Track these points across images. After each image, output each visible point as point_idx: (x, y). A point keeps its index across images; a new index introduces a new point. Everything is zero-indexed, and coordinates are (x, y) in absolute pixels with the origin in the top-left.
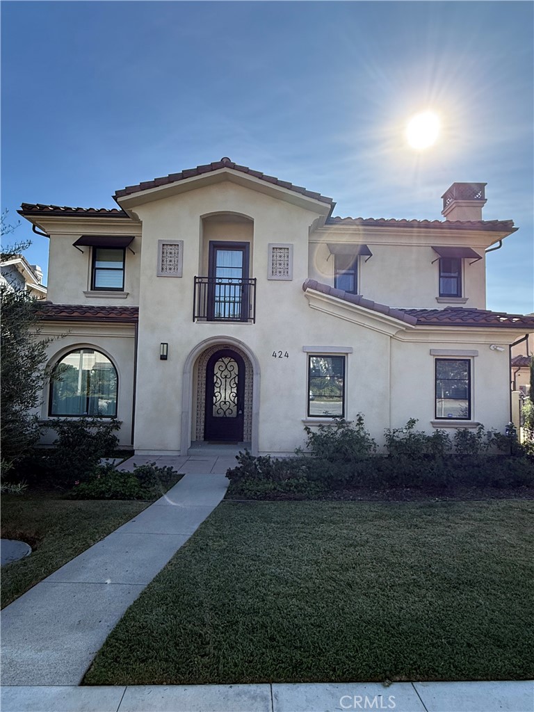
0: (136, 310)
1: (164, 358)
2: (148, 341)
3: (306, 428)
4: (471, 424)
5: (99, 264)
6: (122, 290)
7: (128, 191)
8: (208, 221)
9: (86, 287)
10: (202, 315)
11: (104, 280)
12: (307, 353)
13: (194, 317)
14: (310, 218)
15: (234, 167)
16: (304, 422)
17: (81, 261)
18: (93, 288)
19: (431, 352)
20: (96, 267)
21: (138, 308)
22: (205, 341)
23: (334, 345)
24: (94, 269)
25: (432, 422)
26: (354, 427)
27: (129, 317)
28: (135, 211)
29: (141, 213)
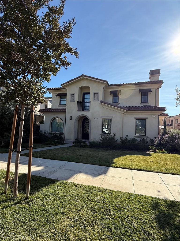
1: (71, 119)
2: (68, 115)
4: (146, 137)
5: (61, 99)
6: (65, 105)
8: (81, 88)
9: (58, 105)
10: (79, 110)
11: (62, 103)
12: (102, 118)
13: (77, 110)
14: (103, 86)
15: (85, 76)
16: (101, 135)
17: (58, 99)
18: (60, 105)
19: (135, 118)
20: (61, 100)
21: (66, 109)
22: (79, 116)
23: (109, 116)
24: (60, 101)
25: (134, 136)
27: (64, 111)
29: (67, 88)
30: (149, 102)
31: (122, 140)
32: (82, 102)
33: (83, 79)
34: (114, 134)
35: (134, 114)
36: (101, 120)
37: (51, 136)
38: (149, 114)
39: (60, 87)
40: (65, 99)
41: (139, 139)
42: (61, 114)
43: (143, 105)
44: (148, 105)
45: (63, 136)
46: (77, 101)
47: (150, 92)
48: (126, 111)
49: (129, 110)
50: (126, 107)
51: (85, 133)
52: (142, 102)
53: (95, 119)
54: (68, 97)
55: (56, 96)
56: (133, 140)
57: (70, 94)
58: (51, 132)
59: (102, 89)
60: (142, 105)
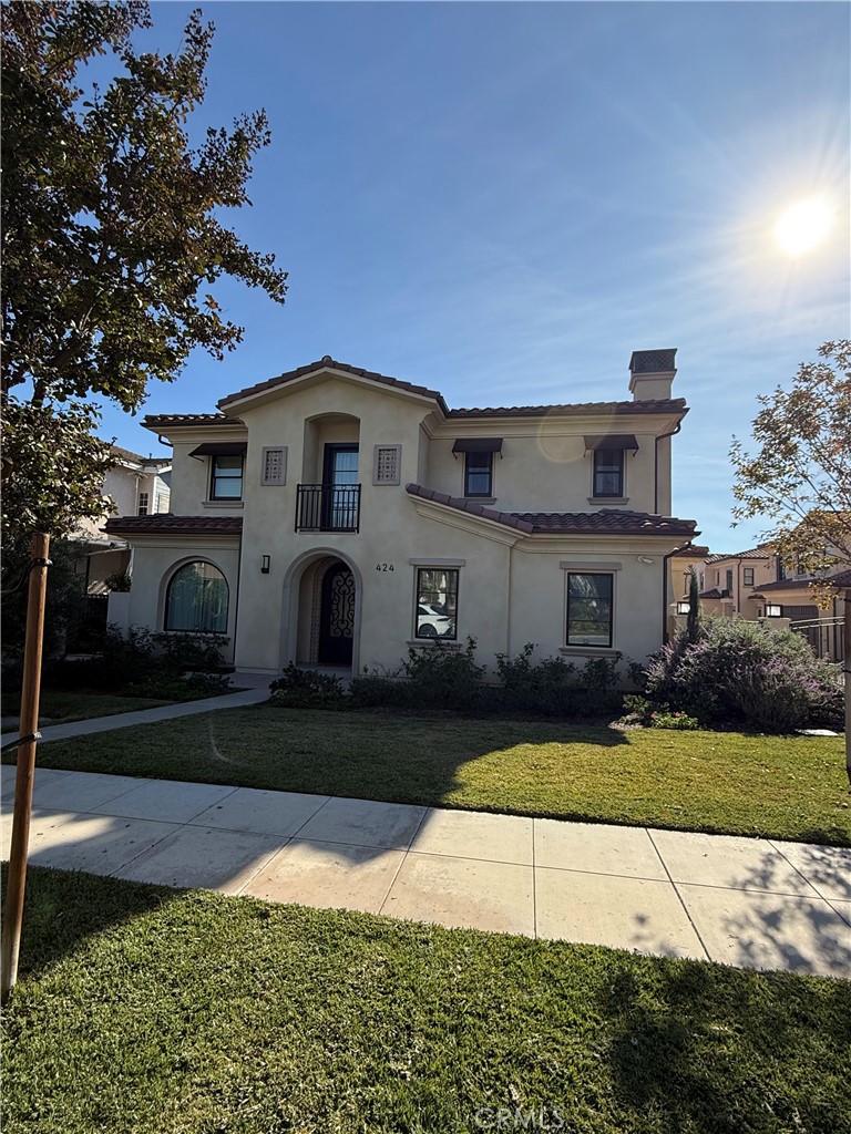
0: (239, 521)
1: (265, 571)
2: (251, 551)
3: (412, 651)
4: (612, 652)
5: (220, 472)
6: (239, 499)
7: (231, 399)
8: (318, 424)
9: (204, 497)
10: (304, 525)
11: (226, 489)
12: (415, 566)
13: (296, 528)
14: (420, 415)
15: (335, 365)
16: (408, 643)
17: (201, 469)
18: (213, 498)
19: (563, 566)
20: (216, 475)
21: (242, 519)
22: (306, 553)
23: (446, 557)
24: (214, 478)
25: (561, 649)
26: (463, 650)
27: (232, 528)
28: (242, 418)
29: (248, 420)
30: (627, 493)
31: (506, 670)
32: (320, 488)
33: (327, 378)
34: (472, 642)
35: (561, 548)
36: (410, 573)
37: (164, 651)
38: (626, 550)
39: (213, 411)
40: (237, 472)
41: (580, 663)
42: (217, 545)
43: (600, 508)
44: (621, 508)
45: (224, 651)
46: (298, 485)
47: (629, 453)
48: (525, 537)
49: (536, 530)
50: (524, 517)
51: (332, 634)
52: (595, 495)
53: (383, 568)
54: (254, 461)
55: (191, 455)
56: (557, 669)
57: (264, 448)
58: (165, 629)
59: (415, 432)
60: (596, 509)
